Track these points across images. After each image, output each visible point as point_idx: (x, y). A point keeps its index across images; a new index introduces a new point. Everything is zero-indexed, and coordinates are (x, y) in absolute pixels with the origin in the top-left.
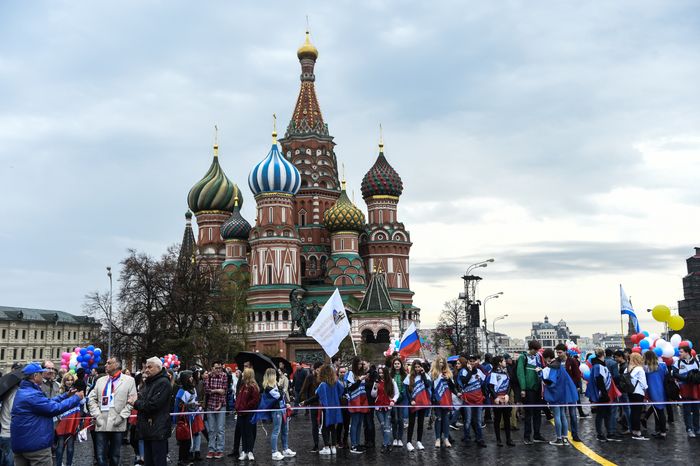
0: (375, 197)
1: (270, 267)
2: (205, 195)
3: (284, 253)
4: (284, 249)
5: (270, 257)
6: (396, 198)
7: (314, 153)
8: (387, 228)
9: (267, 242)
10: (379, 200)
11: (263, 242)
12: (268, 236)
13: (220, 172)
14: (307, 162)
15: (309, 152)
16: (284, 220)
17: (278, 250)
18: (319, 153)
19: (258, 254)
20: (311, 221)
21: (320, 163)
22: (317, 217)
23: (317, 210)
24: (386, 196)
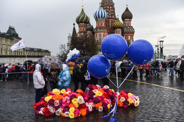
0: (125, 19)
1: (100, 38)
2: (81, 19)
3: (104, 34)
4: (104, 33)
5: (100, 36)
6: (131, 20)
7: (109, 7)
8: (128, 28)
9: (99, 32)
10: (126, 20)
11: (98, 32)
12: (99, 30)
13: (84, 13)
14: (108, 10)
15: (108, 7)
16: (103, 26)
17: (102, 34)
18: (111, 8)
19: (97, 35)
20: (109, 26)
21: (111, 10)
22: (110, 25)
23: (110, 23)
24: (128, 19)
